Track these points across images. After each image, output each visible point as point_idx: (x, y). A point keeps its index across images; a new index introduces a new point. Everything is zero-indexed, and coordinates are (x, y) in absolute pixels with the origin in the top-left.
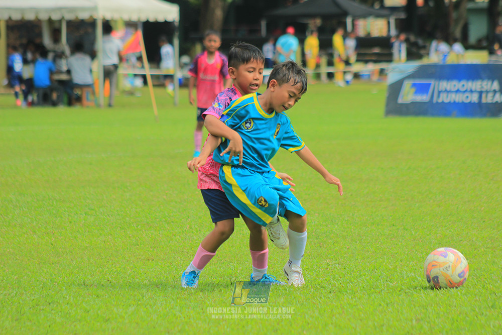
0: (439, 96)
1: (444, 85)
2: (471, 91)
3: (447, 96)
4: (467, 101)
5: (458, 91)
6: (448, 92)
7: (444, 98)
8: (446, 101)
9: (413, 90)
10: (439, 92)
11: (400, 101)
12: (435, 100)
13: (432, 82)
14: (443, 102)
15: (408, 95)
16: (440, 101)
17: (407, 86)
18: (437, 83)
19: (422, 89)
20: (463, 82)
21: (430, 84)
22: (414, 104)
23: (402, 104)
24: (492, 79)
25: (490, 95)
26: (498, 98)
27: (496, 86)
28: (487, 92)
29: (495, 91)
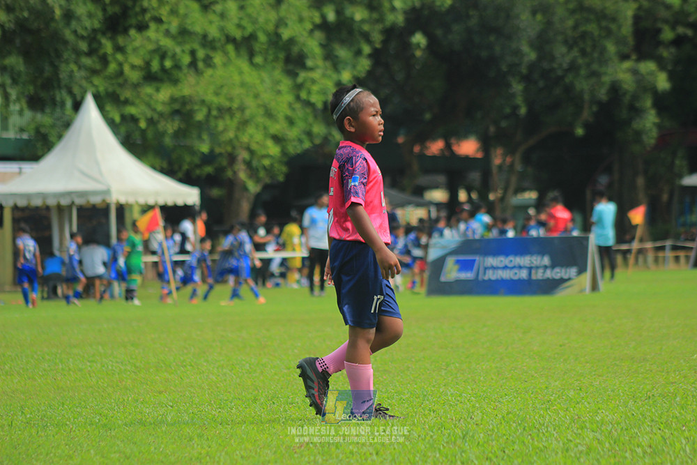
0: (485, 273)
1: (491, 261)
2: (520, 267)
3: (493, 274)
4: (516, 278)
5: (506, 267)
6: (494, 268)
7: (490, 275)
8: (493, 278)
9: (456, 267)
10: (486, 269)
11: (443, 279)
12: (480, 278)
13: (477, 258)
14: (490, 280)
15: (452, 272)
16: (486, 278)
17: (450, 263)
18: (481, 259)
19: (465, 266)
20: (511, 258)
21: (474, 261)
22: (458, 282)
23: (445, 283)
24: (542, 253)
25: (541, 271)
26: (549, 274)
27: (546, 260)
28: (537, 268)
29: (546, 267)
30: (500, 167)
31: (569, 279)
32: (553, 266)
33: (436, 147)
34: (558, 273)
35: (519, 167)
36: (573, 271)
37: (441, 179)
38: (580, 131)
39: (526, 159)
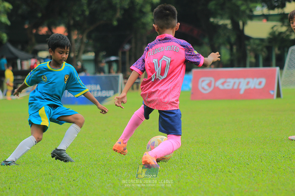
16: (68, 96)
24: (96, 84)
25: (96, 93)
26: (100, 94)
27: (98, 87)
28: (94, 91)
29: (98, 91)
30: (76, 41)
31: (110, 97)
32: (101, 90)
33: (44, 30)
34: (104, 94)
35: (85, 40)
36: (111, 93)
37: (46, 46)
38: (115, 23)
39: (89, 37)
